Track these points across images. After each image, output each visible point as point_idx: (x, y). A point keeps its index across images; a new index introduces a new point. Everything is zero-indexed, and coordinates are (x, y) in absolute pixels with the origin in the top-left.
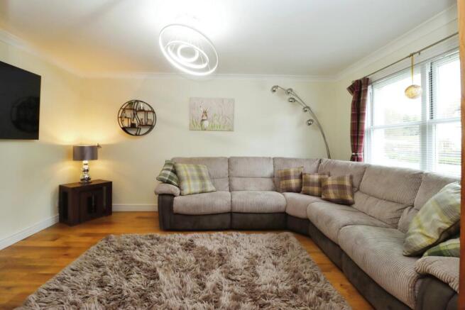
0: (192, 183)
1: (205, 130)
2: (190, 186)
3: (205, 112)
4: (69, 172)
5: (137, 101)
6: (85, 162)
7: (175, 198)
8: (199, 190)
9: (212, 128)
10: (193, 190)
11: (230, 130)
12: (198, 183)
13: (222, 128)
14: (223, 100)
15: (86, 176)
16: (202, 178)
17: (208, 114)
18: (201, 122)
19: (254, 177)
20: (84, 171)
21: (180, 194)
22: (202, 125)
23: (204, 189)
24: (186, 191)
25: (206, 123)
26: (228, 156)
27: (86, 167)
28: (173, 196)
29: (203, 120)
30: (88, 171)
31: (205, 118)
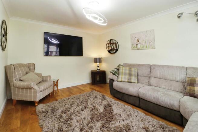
0: (123, 76)
1: (139, 49)
2: (122, 78)
3: (138, 40)
4: (94, 67)
5: (112, 40)
6: (98, 63)
7: (114, 82)
8: (126, 80)
9: (143, 48)
10: (123, 80)
11: (153, 48)
12: (127, 77)
13: (147, 48)
14: (147, 32)
15: (98, 68)
16: (130, 75)
17: (139, 40)
18: (136, 45)
19: (167, 80)
20: (98, 66)
21: (117, 81)
22: (137, 47)
23: (129, 81)
24: (120, 80)
25: (139, 46)
26: (151, 64)
27: (98, 65)
28: (113, 80)
29: (137, 44)
30: (99, 66)
31: (138, 43)
